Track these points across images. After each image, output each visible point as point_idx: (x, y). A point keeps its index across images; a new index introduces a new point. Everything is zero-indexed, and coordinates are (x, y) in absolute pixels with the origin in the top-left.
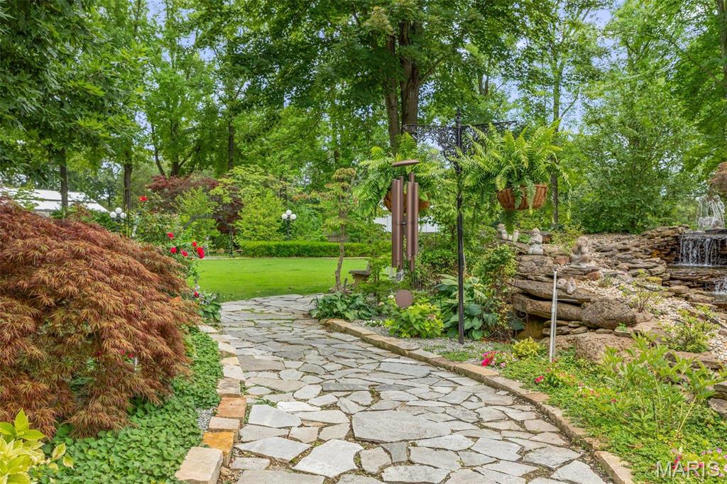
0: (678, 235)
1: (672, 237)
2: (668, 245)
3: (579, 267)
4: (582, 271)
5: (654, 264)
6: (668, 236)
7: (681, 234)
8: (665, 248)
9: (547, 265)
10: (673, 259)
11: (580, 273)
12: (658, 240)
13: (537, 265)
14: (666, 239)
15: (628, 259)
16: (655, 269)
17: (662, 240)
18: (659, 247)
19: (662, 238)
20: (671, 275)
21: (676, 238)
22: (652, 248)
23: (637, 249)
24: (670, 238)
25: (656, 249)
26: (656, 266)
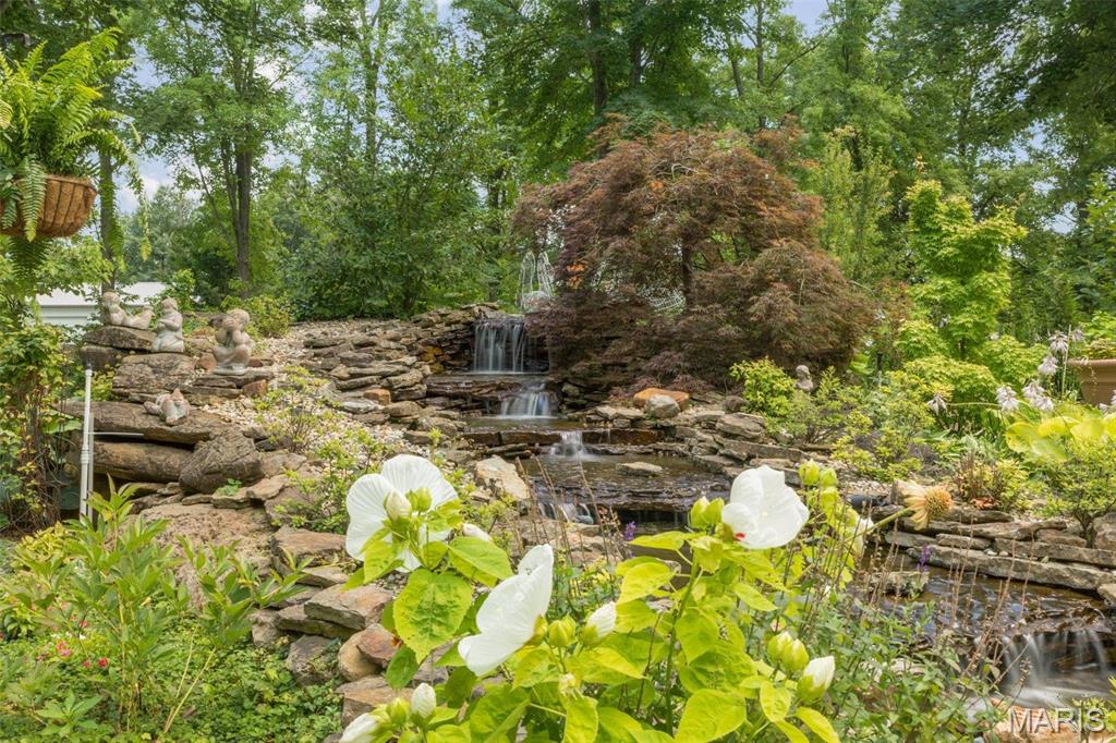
0: (472, 319)
1: (464, 324)
2: (456, 338)
3: (229, 371)
4: (233, 380)
5: (400, 367)
6: (458, 322)
7: (477, 318)
8: (452, 344)
9: (177, 371)
10: (465, 363)
11: (227, 383)
12: (440, 330)
13: (154, 372)
14: (453, 327)
15: (360, 360)
16: (400, 378)
17: (447, 329)
18: (439, 341)
19: (447, 325)
20: (429, 386)
21: (470, 325)
22: (426, 344)
23: (392, 344)
24: (460, 326)
25: (434, 346)
26: (403, 372)
